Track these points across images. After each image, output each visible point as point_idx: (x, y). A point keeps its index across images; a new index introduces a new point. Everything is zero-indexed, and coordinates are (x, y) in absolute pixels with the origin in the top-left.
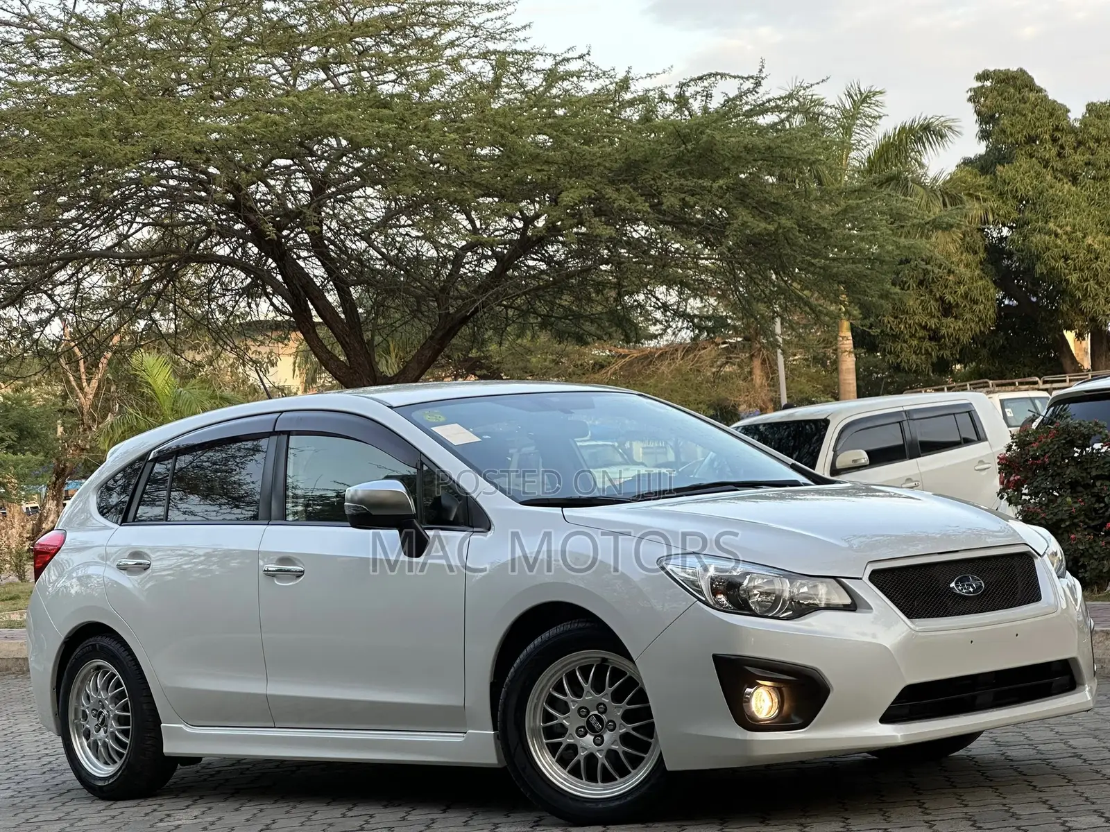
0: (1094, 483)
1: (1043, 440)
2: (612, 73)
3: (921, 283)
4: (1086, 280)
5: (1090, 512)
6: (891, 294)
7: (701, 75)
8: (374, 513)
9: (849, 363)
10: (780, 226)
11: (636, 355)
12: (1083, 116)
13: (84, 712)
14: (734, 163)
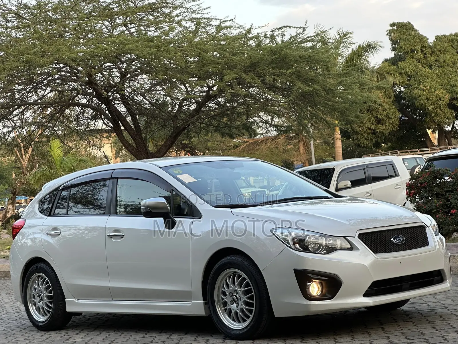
0: (446, 194)
1: (425, 176)
2: (244, 26)
3: (368, 110)
4: (436, 109)
5: (444, 206)
6: (360, 116)
7: (280, 27)
8: (153, 211)
9: (339, 144)
10: (314, 89)
11: (251, 142)
12: (434, 41)
13: (33, 295)
14: (295, 63)
